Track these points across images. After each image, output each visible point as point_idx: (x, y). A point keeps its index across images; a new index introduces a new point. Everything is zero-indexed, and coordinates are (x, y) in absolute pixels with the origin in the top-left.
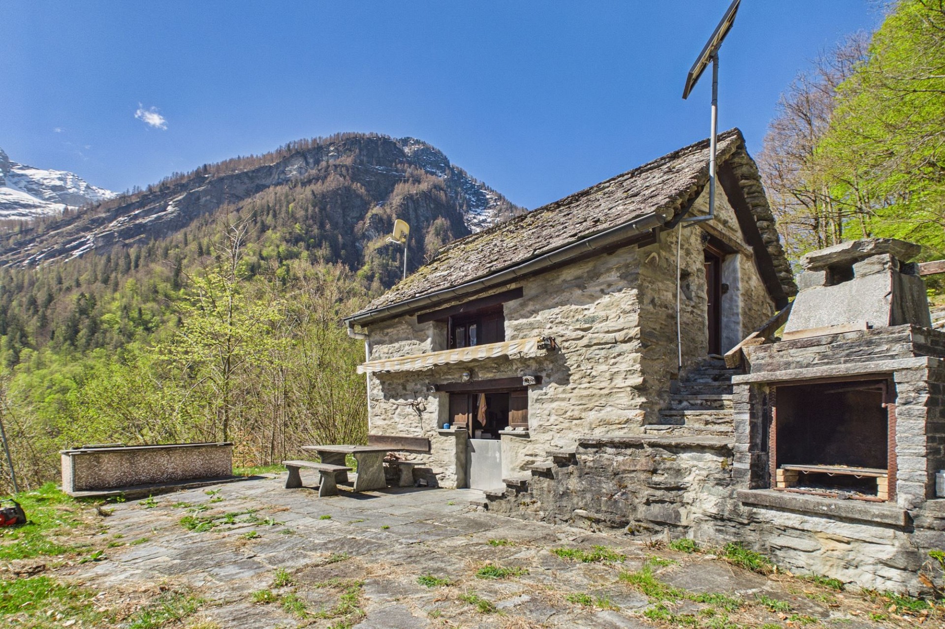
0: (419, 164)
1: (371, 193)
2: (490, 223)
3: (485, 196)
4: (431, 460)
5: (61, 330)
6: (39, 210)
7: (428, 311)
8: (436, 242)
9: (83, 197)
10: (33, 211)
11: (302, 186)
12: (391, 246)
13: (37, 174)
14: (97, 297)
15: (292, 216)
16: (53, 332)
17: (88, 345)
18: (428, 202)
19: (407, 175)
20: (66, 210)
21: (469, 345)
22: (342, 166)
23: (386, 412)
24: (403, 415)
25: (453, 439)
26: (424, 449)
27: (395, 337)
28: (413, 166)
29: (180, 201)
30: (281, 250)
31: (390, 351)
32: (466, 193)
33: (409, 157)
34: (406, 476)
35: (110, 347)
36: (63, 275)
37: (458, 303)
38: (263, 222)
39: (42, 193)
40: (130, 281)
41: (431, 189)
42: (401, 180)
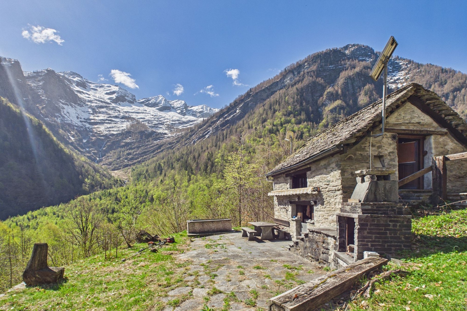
0: (355, 57)
1: (327, 81)
2: (402, 79)
3: (399, 64)
5: (202, 167)
6: (196, 122)
8: (365, 99)
9: (209, 113)
10: (194, 122)
11: (292, 87)
12: (338, 107)
13: (195, 108)
14: (213, 152)
15: (287, 103)
16: (200, 168)
17: (211, 171)
18: (360, 77)
19: (347, 66)
20: (204, 120)
22: (311, 71)
28: (351, 60)
29: (241, 107)
30: (282, 120)
33: (348, 55)
35: (217, 172)
36: (203, 146)
38: (274, 109)
39: (196, 115)
40: (224, 144)
41: (362, 70)
42: (344, 70)
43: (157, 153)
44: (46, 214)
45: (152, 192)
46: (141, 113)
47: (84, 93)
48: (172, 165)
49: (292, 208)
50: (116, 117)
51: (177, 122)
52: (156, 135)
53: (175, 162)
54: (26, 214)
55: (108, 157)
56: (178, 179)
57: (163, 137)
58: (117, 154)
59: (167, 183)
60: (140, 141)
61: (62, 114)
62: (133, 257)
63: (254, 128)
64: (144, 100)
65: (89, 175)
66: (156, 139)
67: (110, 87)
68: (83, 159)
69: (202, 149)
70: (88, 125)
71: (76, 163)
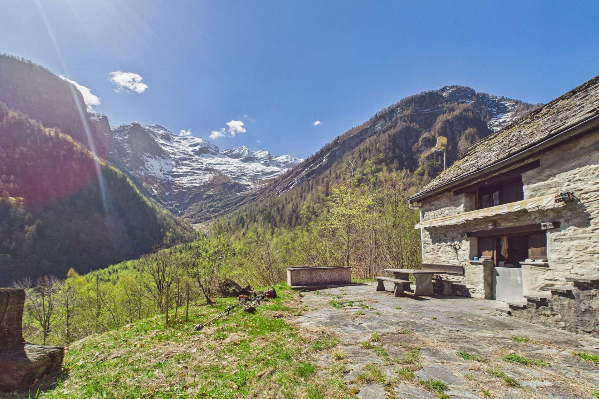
0: (453, 100)
1: (422, 126)
2: (508, 122)
3: (504, 105)
4: (465, 280)
5: (287, 219)
6: (280, 173)
7: (461, 187)
8: (466, 144)
9: (293, 164)
10: (278, 173)
11: (383, 133)
12: (435, 153)
13: (279, 159)
14: (298, 204)
15: (378, 150)
16: (284, 221)
17: (296, 224)
18: (460, 121)
19: (445, 109)
20: (288, 170)
21: (493, 206)
22: (405, 116)
23: (433, 251)
24: (445, 252)
25: (481, 267)
26: (459, 273)
27: (439, 206)
28: (449, 102)
29: (328, 156)
30: (373, 169)
31: (435, 215)
32: (488, 107)
33: (446, 98)
34: (447, 289)
35: (303, 225)
36: (287, 197)
37: (484, 179)
38: (364, 157)
39: (281, 166)
40: (310, 195)
41: (462, 113)
42: (441, 113)
43: (240, 205)
44: (126, 268)
45: (233, 246)
46: (224, 164)
47: (168, 146)
48: (255, 218)
50: (199, 169)
51: (260, 173)
52: (239, 187)
53: (257, 214)
54: (107, 267)
55: (190, 209)
56: (261, 232)
57: (246, 189)
58: (198, 206)
59: (249, 236)
60: (223, 193)
61: (146, 166)
64: (227, 151)
65: (170, 228)
66: (238, 191)
67: (194, 139)
68: (165, 211)
69: (286, 200)
70: (170, 178)
71: (158, 216)
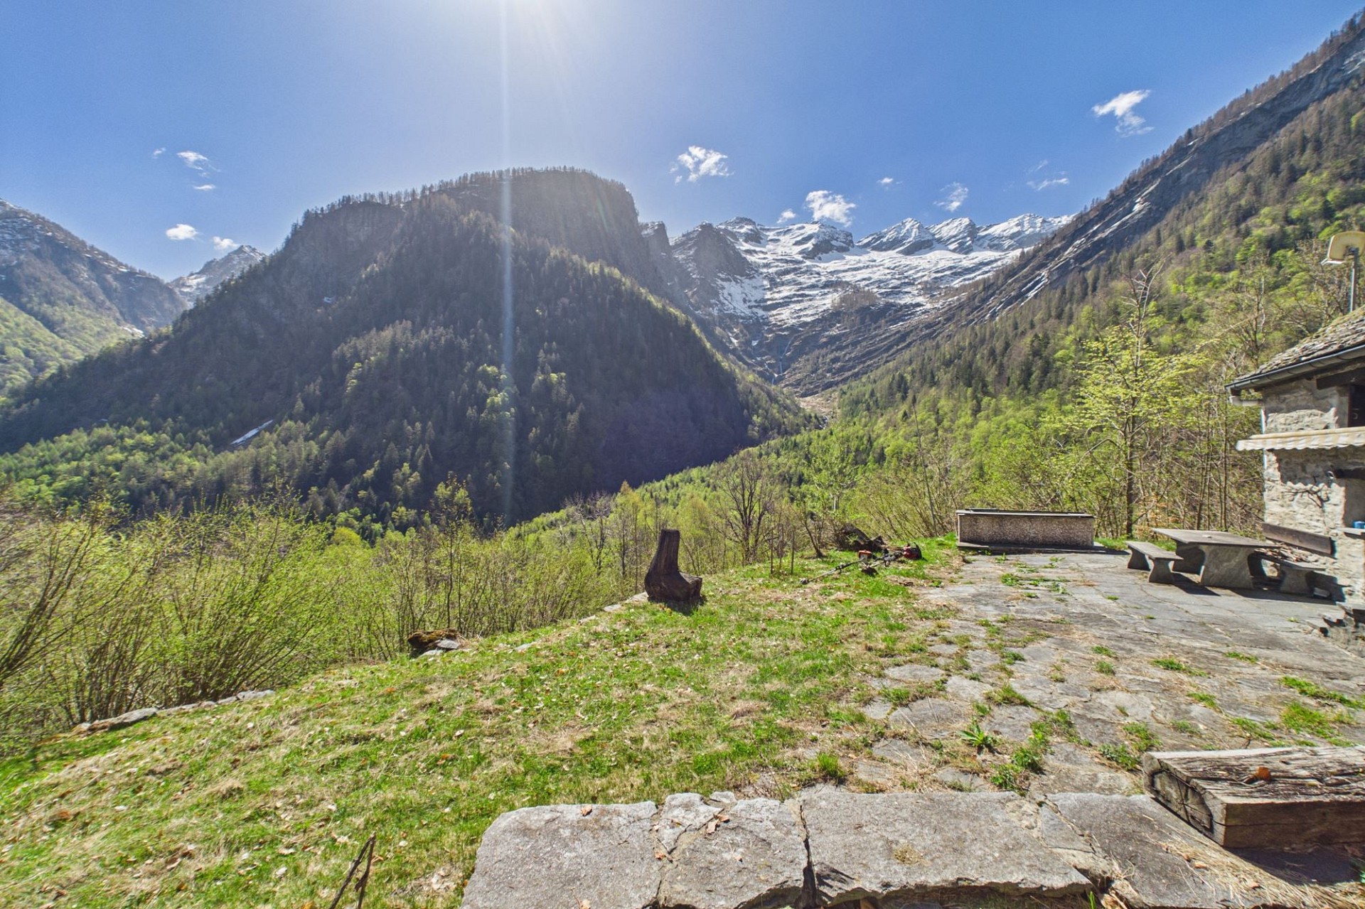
5: (1015, 375)
6: (999, 263)
9: (1039, 234)
10: (994, 265)
13: (996, 230)
14: (1050, 334)
15: (1359, 133)
16: (1009, 379)
17: (1041, 386)
20: (1023, 253)
29: (1151, 193)
35: (1061, 386)
36: (1018, 320)
38: (1292, 167)
39: (1002, 245)
40: (1086, 309)
43: (898, 350)
44: (691, 480)
45: (882, 440)
46: (864, 267)
47: (755, 252)
48: (933, 377)
49: (1346, 491)
50: (813, 287)
51: (948, 273)
52: (896, 311)
53: (939, 369)
54: (664, 479)
55: (794, 370)
56: (946, 409)
57: (912, 314)
58: (811, 362)
59: (919, 418)
60: (860, 329)
61: (721, 298)
62: (823, 578)
63: (1201, 243)
64: (870, 239)
65: (759, 407)
66: (894, 321)
67: (803, 227)
68: (751, 377)
69: (1016, 328)
70: (761, 312)
71: (740, 387)
